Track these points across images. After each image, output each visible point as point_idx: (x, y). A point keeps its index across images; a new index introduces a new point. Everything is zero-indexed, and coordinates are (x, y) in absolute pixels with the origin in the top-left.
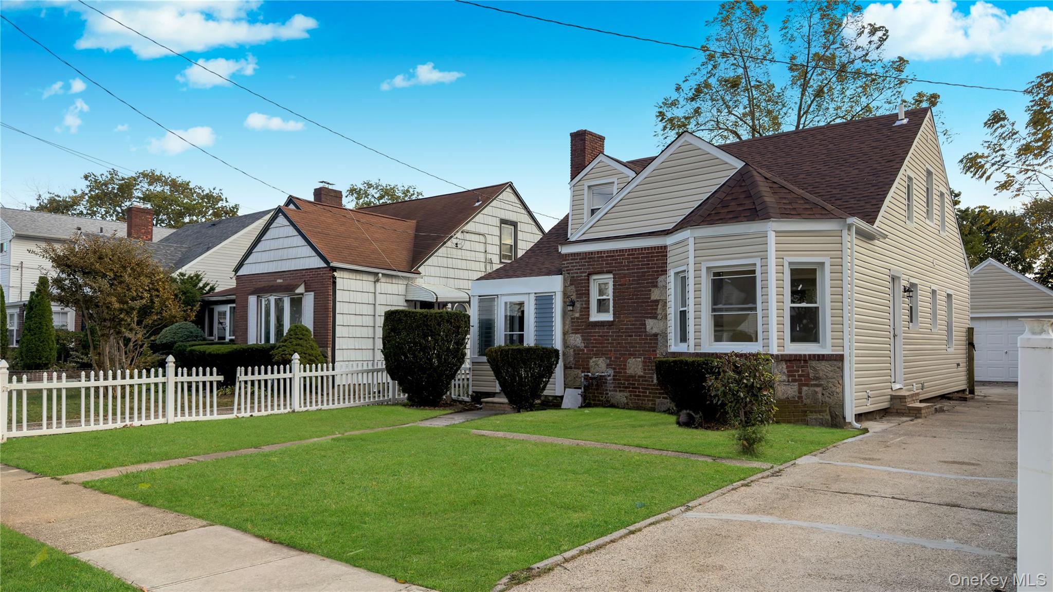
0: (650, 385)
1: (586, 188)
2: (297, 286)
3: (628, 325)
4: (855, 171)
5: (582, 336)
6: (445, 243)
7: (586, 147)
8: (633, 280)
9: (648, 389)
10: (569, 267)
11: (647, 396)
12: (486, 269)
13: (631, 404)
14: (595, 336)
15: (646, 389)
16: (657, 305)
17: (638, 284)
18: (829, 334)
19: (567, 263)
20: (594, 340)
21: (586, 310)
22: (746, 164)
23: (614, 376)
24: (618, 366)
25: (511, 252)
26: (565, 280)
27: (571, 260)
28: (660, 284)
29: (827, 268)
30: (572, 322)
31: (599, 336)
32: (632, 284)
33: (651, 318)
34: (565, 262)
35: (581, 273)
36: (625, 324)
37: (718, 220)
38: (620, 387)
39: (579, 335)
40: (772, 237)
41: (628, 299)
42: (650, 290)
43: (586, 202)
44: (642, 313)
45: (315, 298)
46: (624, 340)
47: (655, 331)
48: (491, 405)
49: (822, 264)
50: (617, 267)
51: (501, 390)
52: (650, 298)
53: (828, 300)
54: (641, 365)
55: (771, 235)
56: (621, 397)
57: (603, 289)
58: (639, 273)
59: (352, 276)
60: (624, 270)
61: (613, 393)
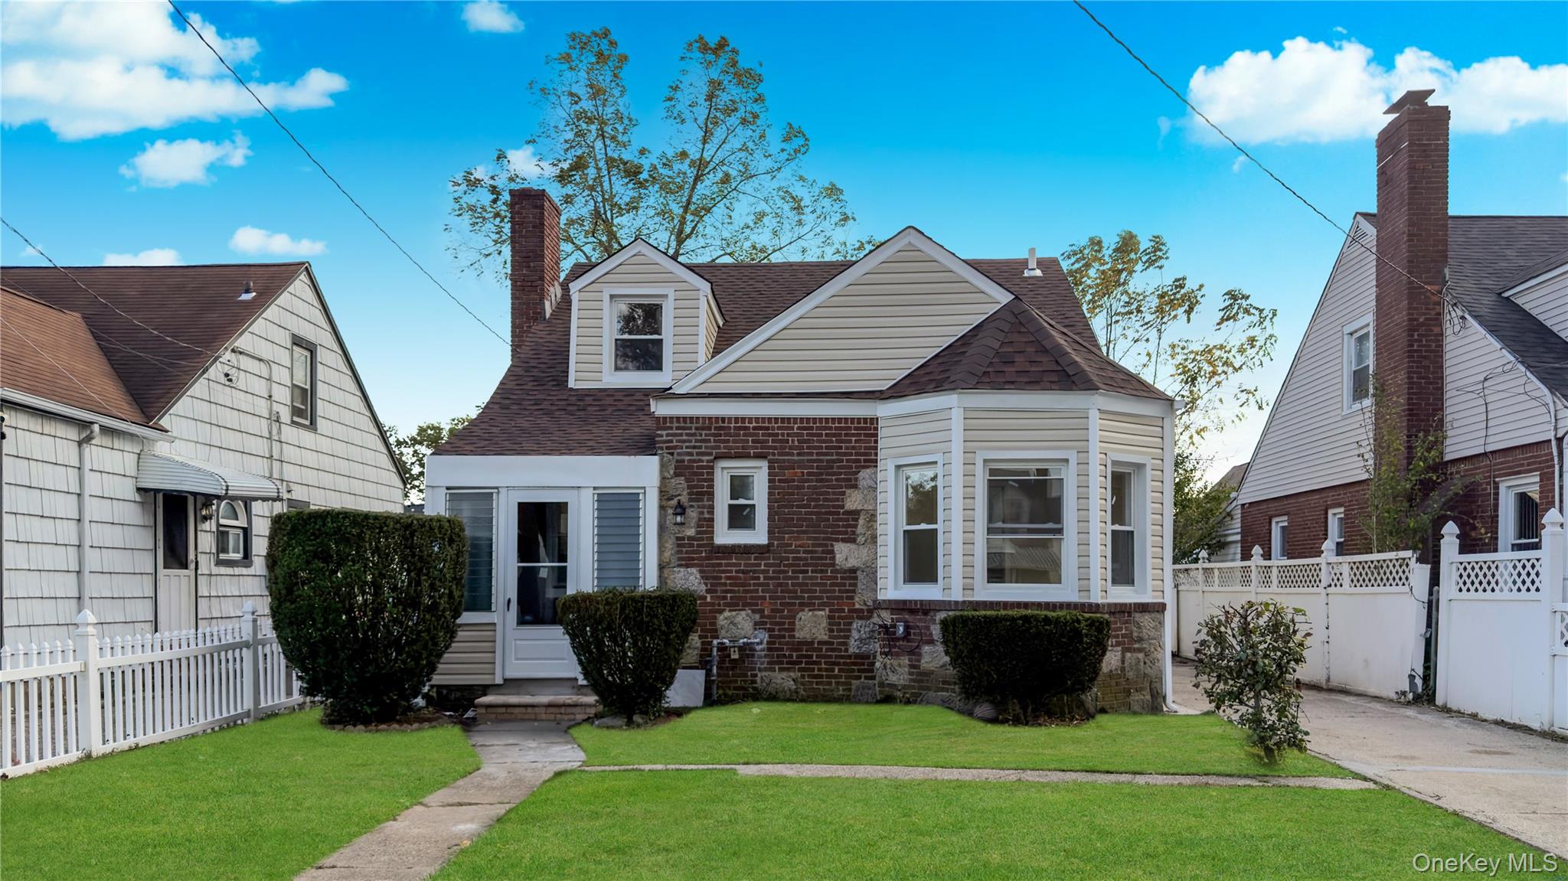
0: (842, 657)
1: (606, 298)
3: (799, 552)
5: (701, 572)
6: (206, 370)
8: (809, 474)
9: (838, 664)
10: (672, 441)
11: (836, 677)
12: (270, 433)
13: (802, 692)
14: (731, 571)
15: (834, 664)
16: (857, 520)
17: (819, 481)
18: (1150, 573)
19: (667, 435)
20: (728, 578)
21: (707, 524)
22: (1017, 297)
23: (768, 643)
24: (779, 627)
25: (304, 402)
26: (663, 466)
27: (678, 428)
28: (862, 483)
29: (1149, 473)
30: (679, 545)
31: (737, 572)
32: (807, 481)
33: (844, 541)
34: (664, 433)
35: (698, 454)
36: (792, 552)
37: (1003, 383)
38: (782, 663)
39: (694, 570)
40: (1095, 421)
41: (798, 507)
42: (844, 493)
43: (606, 323)
44: (828, 533)
46: (791, 578)
47: (852, 563)
48: (501, 710)
49: (1140, 467)
50: (775, 448)
51: (505, 680)
52: (843, 507)
53: (1149, 522)
54: (824, 623)
55: (1094, 414)
56: (783, 680)
57: (740, 486)
58: (822, 461)
59: (35, 424)
60: (792, 455)
61: (766, 674)
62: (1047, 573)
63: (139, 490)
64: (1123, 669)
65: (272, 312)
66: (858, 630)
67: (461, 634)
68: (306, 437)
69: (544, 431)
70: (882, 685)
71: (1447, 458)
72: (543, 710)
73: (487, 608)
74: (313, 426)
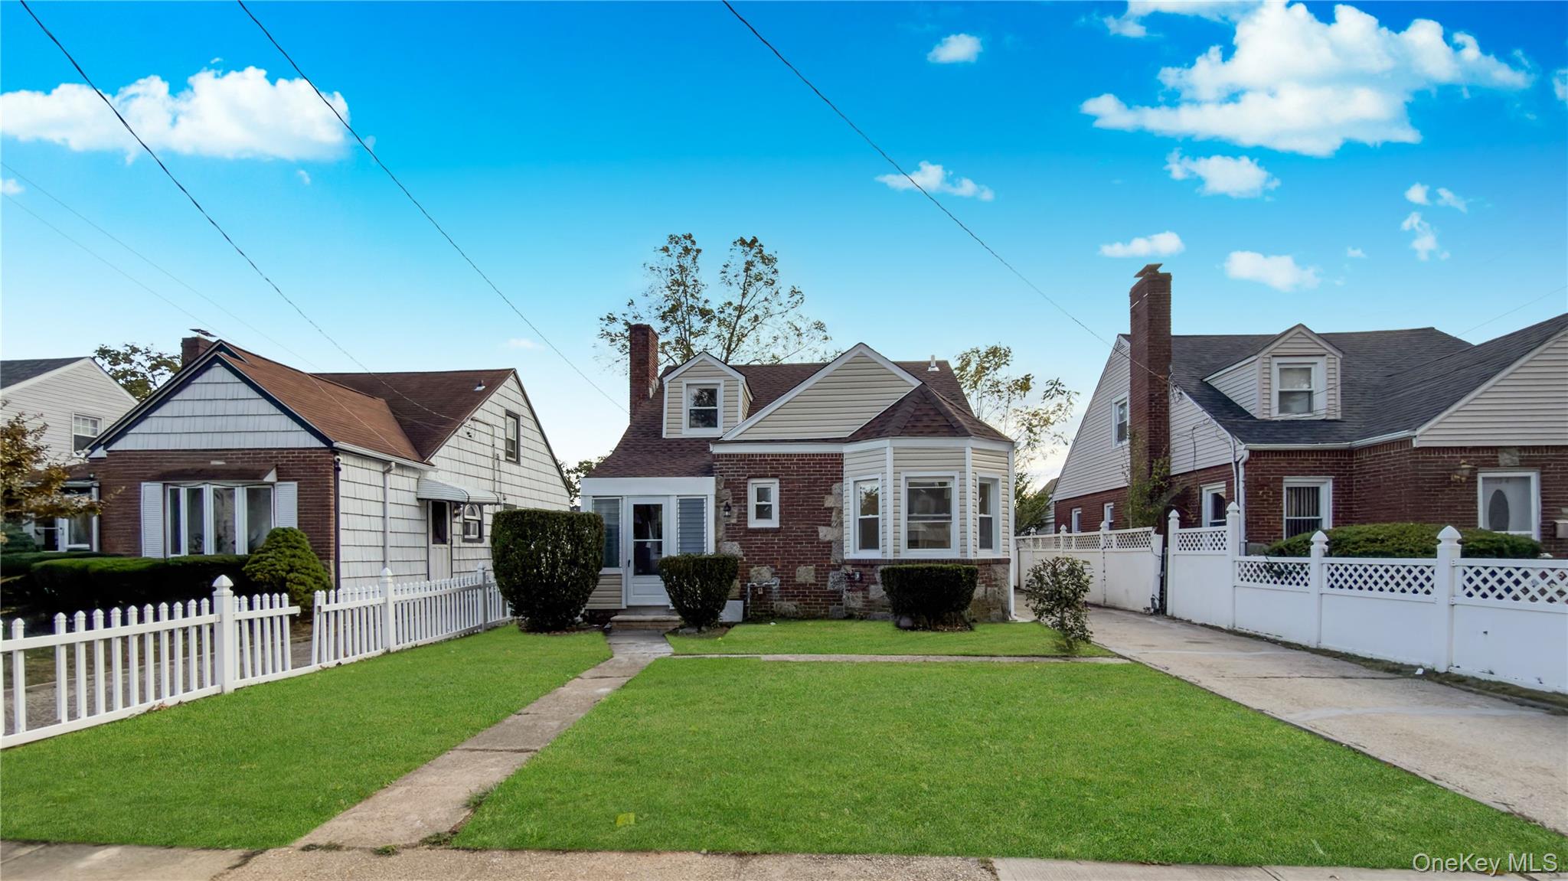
0: (823, 593)
1: (685, 386)
3: (797, 532)
5: (740, 544)
6: (457, 430)
7: (649, 343)
8: (803, 486)
9: (821, 597)
10: (722, 468)
11: (820, 605)
12: (493, 466)
13: (801, 613)
14: (758, 543)
15: (819, 597)
16: (831, 513)
17: (809, 490)
18: (1001, 541)
19: (720, 465)
20: (756, 547)
21: (744, 515)
22: (924, 383)
23: (780, 585)
24: (786, 575)
25: (513, 448)
26: (717, 483)
27: (726, 461)
28: (834, 492)
29: (1001, 484)
30: (727, 529)
31: (761, 544)
32: (802, 490)
33: (824, 525)
34: (718, 463)
35: (738, 476)
36: (794, 532)
37: (915, 432)
38: (788, 596)
39: (736, 543)
40: (969, 454)
41: (796, 505)
42: (823, 498)
43: (684, 400)
44: (814, 521)
45: (298, 490)
46: (793, 547)
47: (829, 538)
48: (626, 624)
49: (996, 480)
50: (783, 472)
51: (628, 607)
52: (823, 505)
53: (1000, 512)
54: (813, 573)
55: (969, 451)
56: (789, 606)
57: (762, 494)
58: (810, 479)
59: (358, 462)
60: (793, 476)
61: (779, 603)
62: (944, 543)
63: (418, 499)
64: (986, 597)
65: (494, 397)
66: (833, 577)
67: (602, 581)
68: (514, 468)
69: (649, 463)
70: (847, 608)
71: (1172, 474)
72: (649, 624)
73: (617, 565)
74: (518, 462)
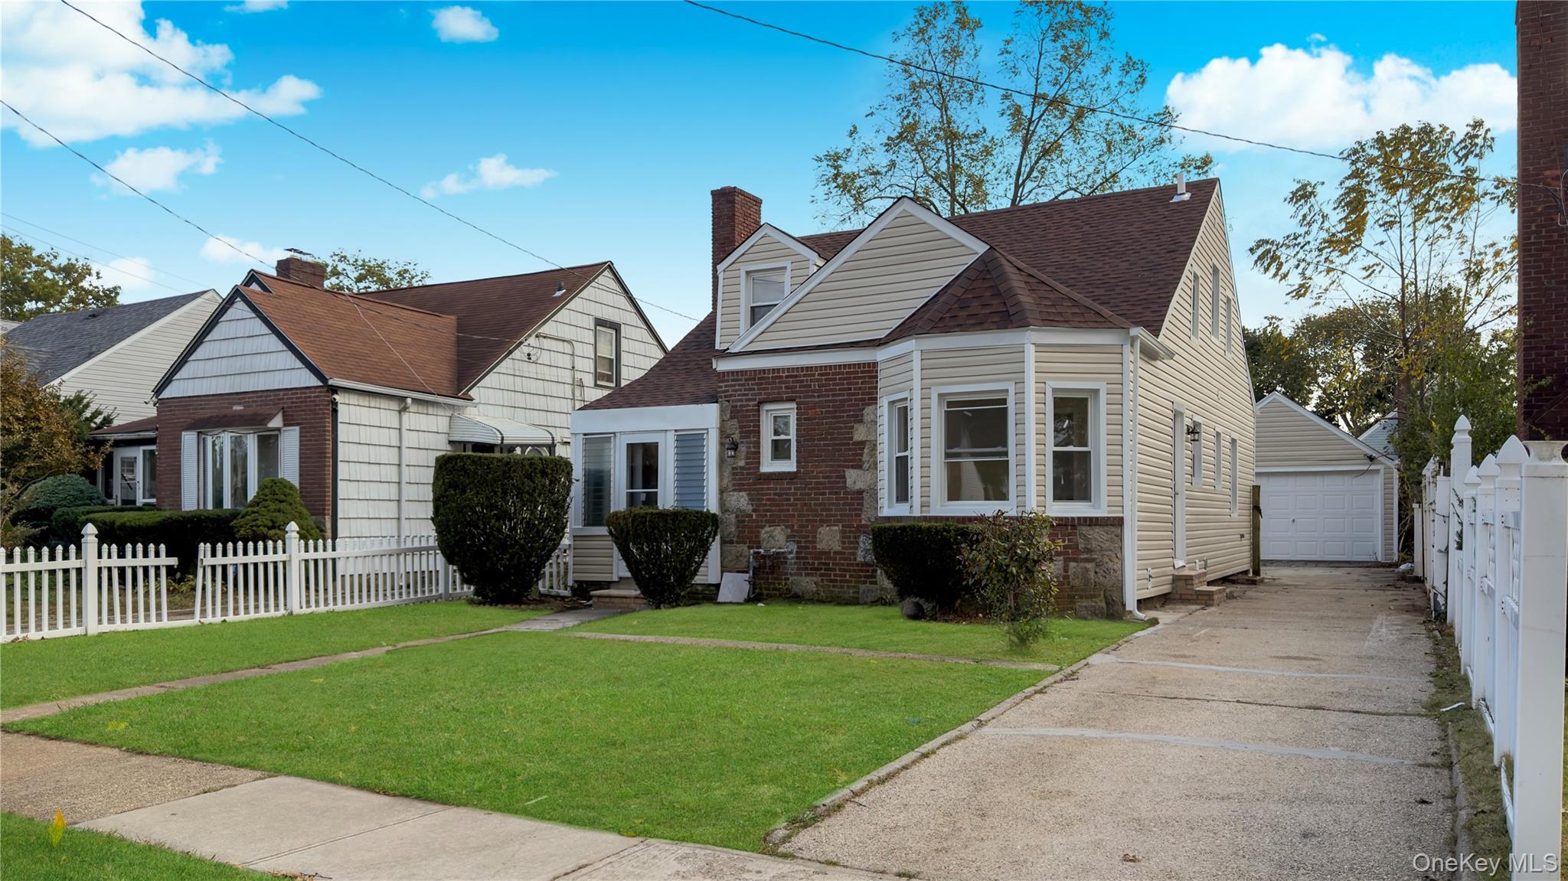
0: (852, 565)
1: (743, 275)
2: (271, 417)
3: (818, 478)
4: (1124, 263)
5: (748, 495)
6: (511, 352)
7: (736, 214)
8: (827, 412)
9: (849, 571)
10: (728, 391)
11: (847, 581)
12: (573, 394)
13: (822, 594)
14: (770, 494)
15: (845, 570)
16: (863, 449)
17: (834, 418)
18: (1103, 490)
19: (726, 386)
21: (755, 456)
22: (991, 248)
23: (797, 552)
24: (804, 538)
25: (611, 370)
26: (722, 411)
27: (733, 380)
28: (866, 418)
29: (1103, 397)
30: (734, 474)
31: (775, 494)
32: (825, 418)
33: (853, 467)
34: (723, 384)
35: (747, 400)
36: (814, 477)
37: (955, 326)
38: (807, 569)
39: (744, 494)
40: (1031, 353)
41: (819, 440)
42: (852, 427)
43: (743, 295)
44: (840, 461)
45: (301, 437)
46: (812, 499)
47: (860, 485)
48: (607, 600)
49: (1096, 392)
50: (802, 392)
51: (621, 578)
52: (852, 438)
53: (1102, 443)
54: (838, 536)
55: (1030, 349)
56: (807, 583)
57: (779, 424)
58: (836, 401)
59: (364, 401)
60: (814, 397)
61: (795, 578)
63: (449, 442)
65: (576, 303)
66: (864, 542)
70: (880, 589)
